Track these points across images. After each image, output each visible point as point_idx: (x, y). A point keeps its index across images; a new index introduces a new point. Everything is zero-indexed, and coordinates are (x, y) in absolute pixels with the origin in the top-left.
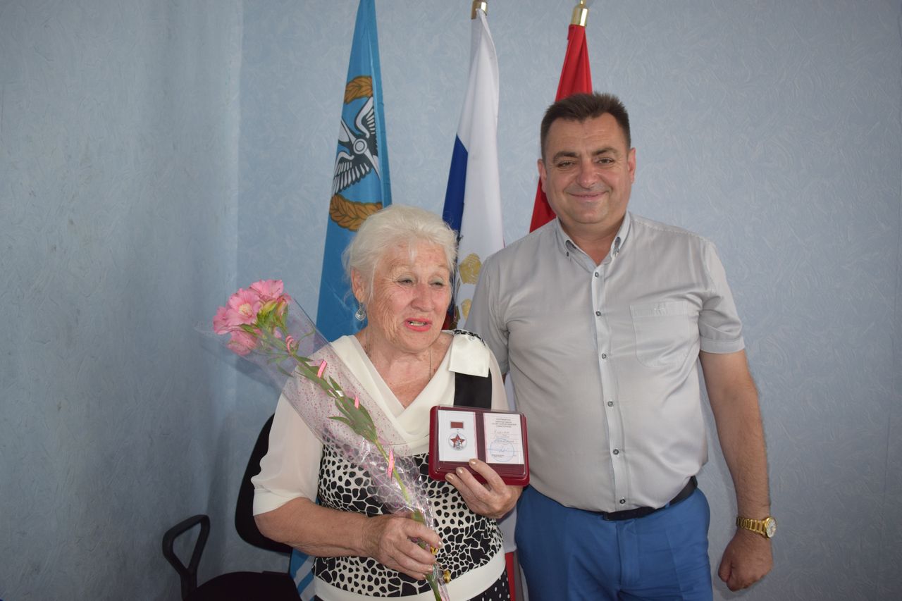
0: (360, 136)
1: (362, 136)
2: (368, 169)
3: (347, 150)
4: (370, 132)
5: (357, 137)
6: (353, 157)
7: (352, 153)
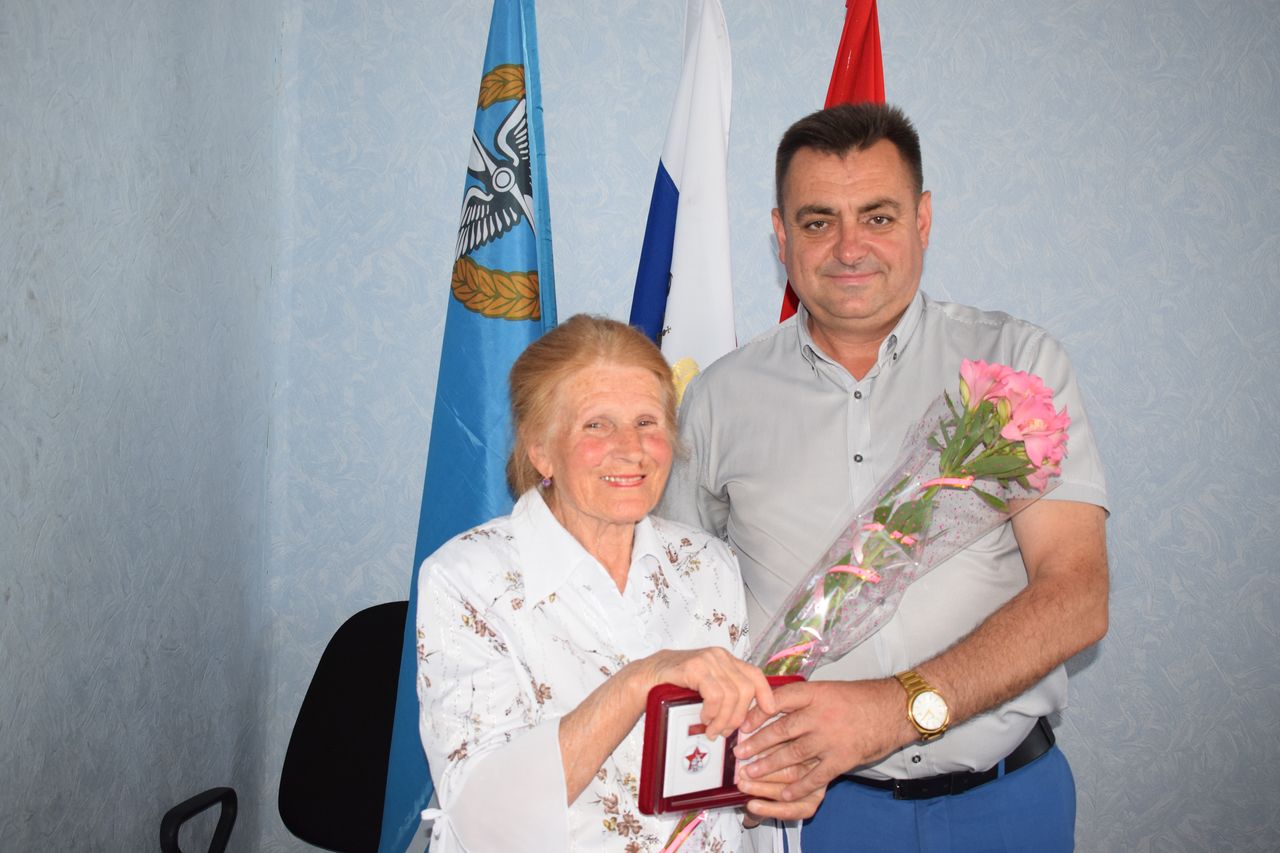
0: (502, 162)
1: (508, 162)
2: (515, 216)
3: (481, 185)
4: (520, 156)
5: (499, 164)
6: (491, 197)
7: (489, 190)
